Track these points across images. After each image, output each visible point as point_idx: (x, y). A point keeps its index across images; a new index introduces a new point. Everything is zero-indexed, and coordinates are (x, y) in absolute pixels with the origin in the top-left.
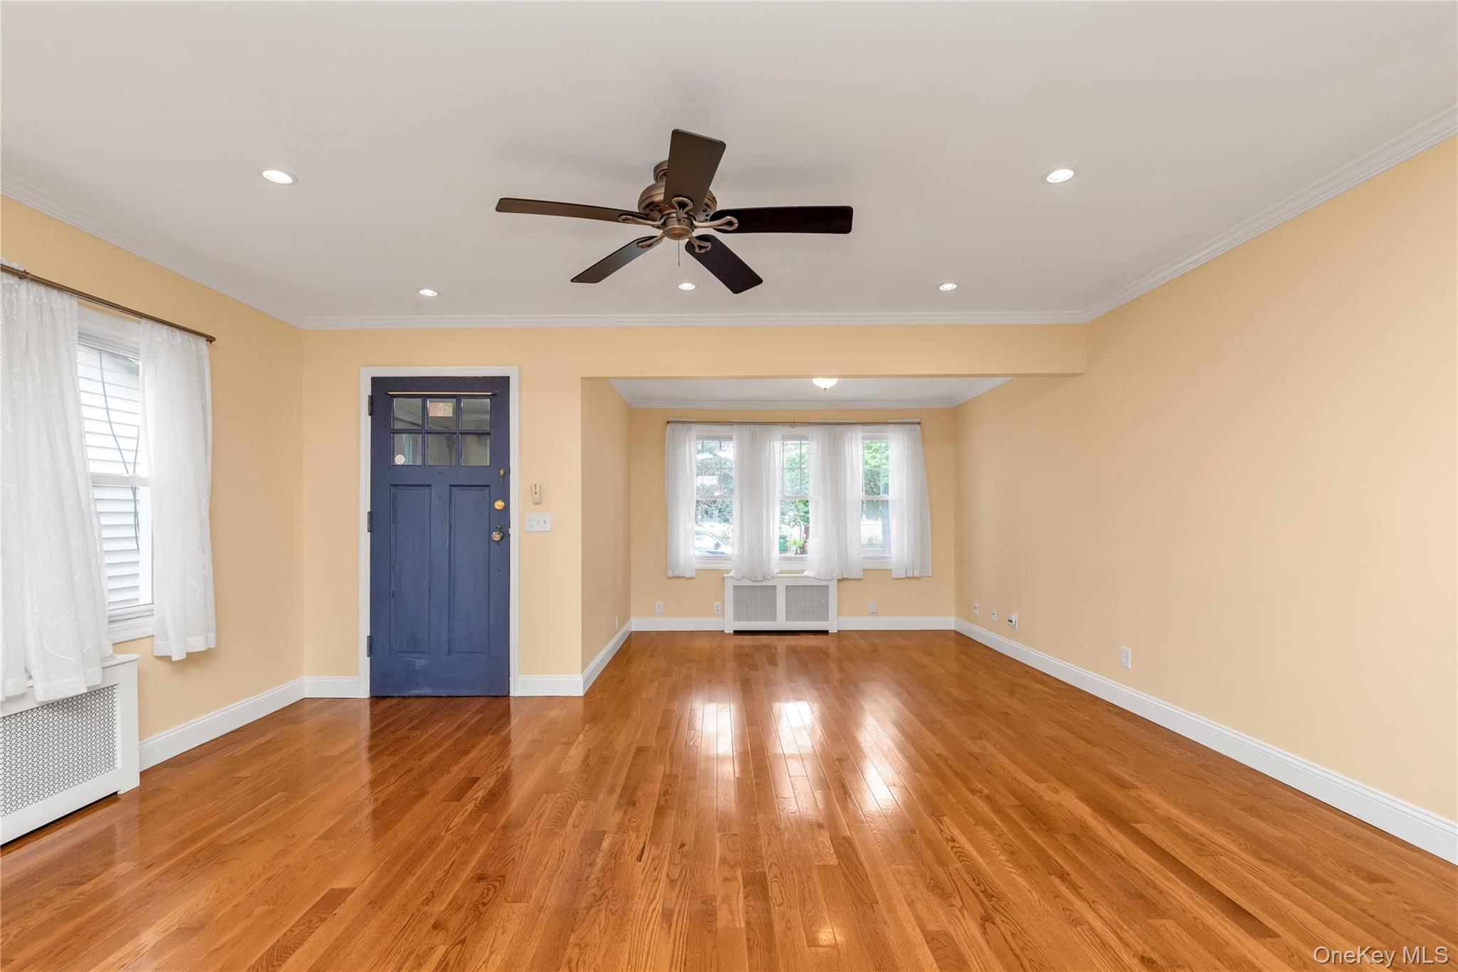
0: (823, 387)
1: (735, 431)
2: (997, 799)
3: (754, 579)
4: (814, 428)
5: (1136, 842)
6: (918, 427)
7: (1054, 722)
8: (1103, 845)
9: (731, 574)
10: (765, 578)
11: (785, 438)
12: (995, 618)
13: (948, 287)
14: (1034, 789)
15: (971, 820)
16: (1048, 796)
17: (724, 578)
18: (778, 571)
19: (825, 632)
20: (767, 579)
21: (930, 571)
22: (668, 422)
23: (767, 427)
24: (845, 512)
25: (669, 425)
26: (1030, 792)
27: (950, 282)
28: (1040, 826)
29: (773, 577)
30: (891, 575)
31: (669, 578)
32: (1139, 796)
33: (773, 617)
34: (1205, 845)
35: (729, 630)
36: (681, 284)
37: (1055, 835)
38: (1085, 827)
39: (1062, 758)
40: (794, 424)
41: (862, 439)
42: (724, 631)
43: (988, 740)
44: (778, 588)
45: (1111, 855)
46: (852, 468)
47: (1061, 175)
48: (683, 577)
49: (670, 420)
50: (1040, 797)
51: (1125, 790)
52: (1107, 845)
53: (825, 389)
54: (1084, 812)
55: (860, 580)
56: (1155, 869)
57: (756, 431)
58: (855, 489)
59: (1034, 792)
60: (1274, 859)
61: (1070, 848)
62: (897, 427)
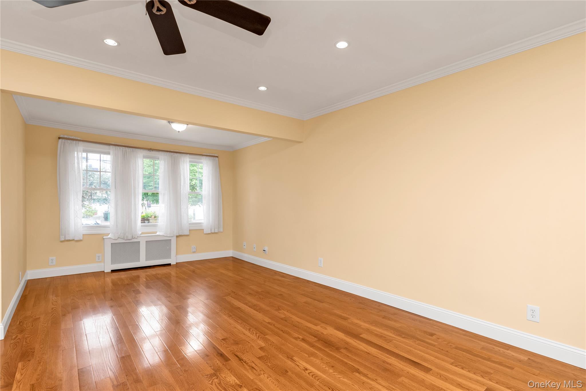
0: (178, 130)
1: (112, 149)
2: (308, 339)
3: (125, 239)
4: (163, 153)
5: (366, 344)
6: (217, 159)
7: (301, 295)
8: (359, 349)
9: (109, 236)
10: (133, 238)
11: (145, 157)
12: (255, 250)
13: (263, 88)
14: (317, 330)
15: (306, 355)
16: (325, 332)
17: (104, 239)
18: (141, 233)
19: (169, 265)
20: (135, 238)
21: (222, 229)
22: (59, 138)
23: (134, 149)
24: (181, 200)
25: (60, 140)
26: (317, 332)
27: (264, 86)
28: (332, 348)
29: (138, 237)
30: (204, 233)
31: (62, 242)
32: (352, 322)
33: (138, 260)
34: (386, 338)
35: (108, 270)
36: (106, 39)
37: (340, 350)
38: (347, 343)
39: (316, 311)
40: (150, 150)
41: (190, 162)
42: (104, 271)
43: (283, 310)
44: (141, 243)
45: (364, 353)
46: (184, 177)
47: (342, 45)
48: (74, 240)
49: (60, 137)
50: (322, 333)
51: (346, 320)
52: (360, 349)
53: (179, 131)
54: (341, 335)
55: (188, 235)
56: (381, 354)
57: (126, 151)
58: (185, 188)
59: (318, 331)
60: (406, 337)
61: (350, 355)
62: (207, 158)
